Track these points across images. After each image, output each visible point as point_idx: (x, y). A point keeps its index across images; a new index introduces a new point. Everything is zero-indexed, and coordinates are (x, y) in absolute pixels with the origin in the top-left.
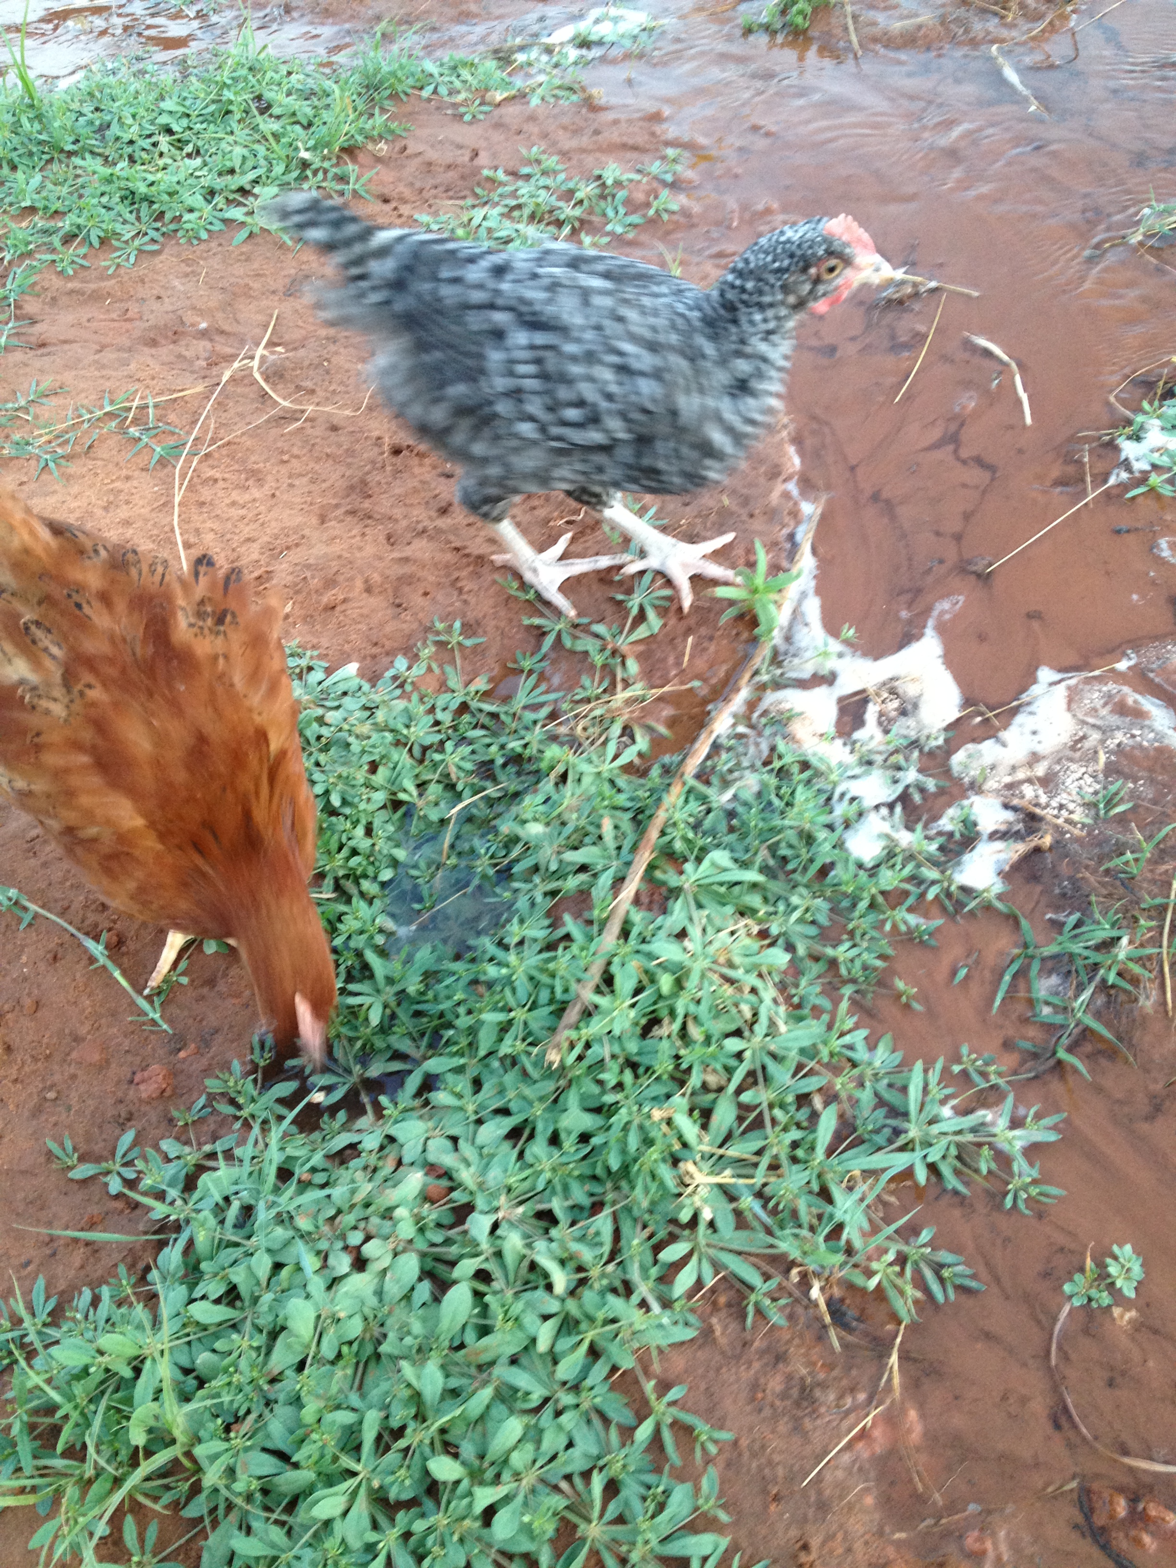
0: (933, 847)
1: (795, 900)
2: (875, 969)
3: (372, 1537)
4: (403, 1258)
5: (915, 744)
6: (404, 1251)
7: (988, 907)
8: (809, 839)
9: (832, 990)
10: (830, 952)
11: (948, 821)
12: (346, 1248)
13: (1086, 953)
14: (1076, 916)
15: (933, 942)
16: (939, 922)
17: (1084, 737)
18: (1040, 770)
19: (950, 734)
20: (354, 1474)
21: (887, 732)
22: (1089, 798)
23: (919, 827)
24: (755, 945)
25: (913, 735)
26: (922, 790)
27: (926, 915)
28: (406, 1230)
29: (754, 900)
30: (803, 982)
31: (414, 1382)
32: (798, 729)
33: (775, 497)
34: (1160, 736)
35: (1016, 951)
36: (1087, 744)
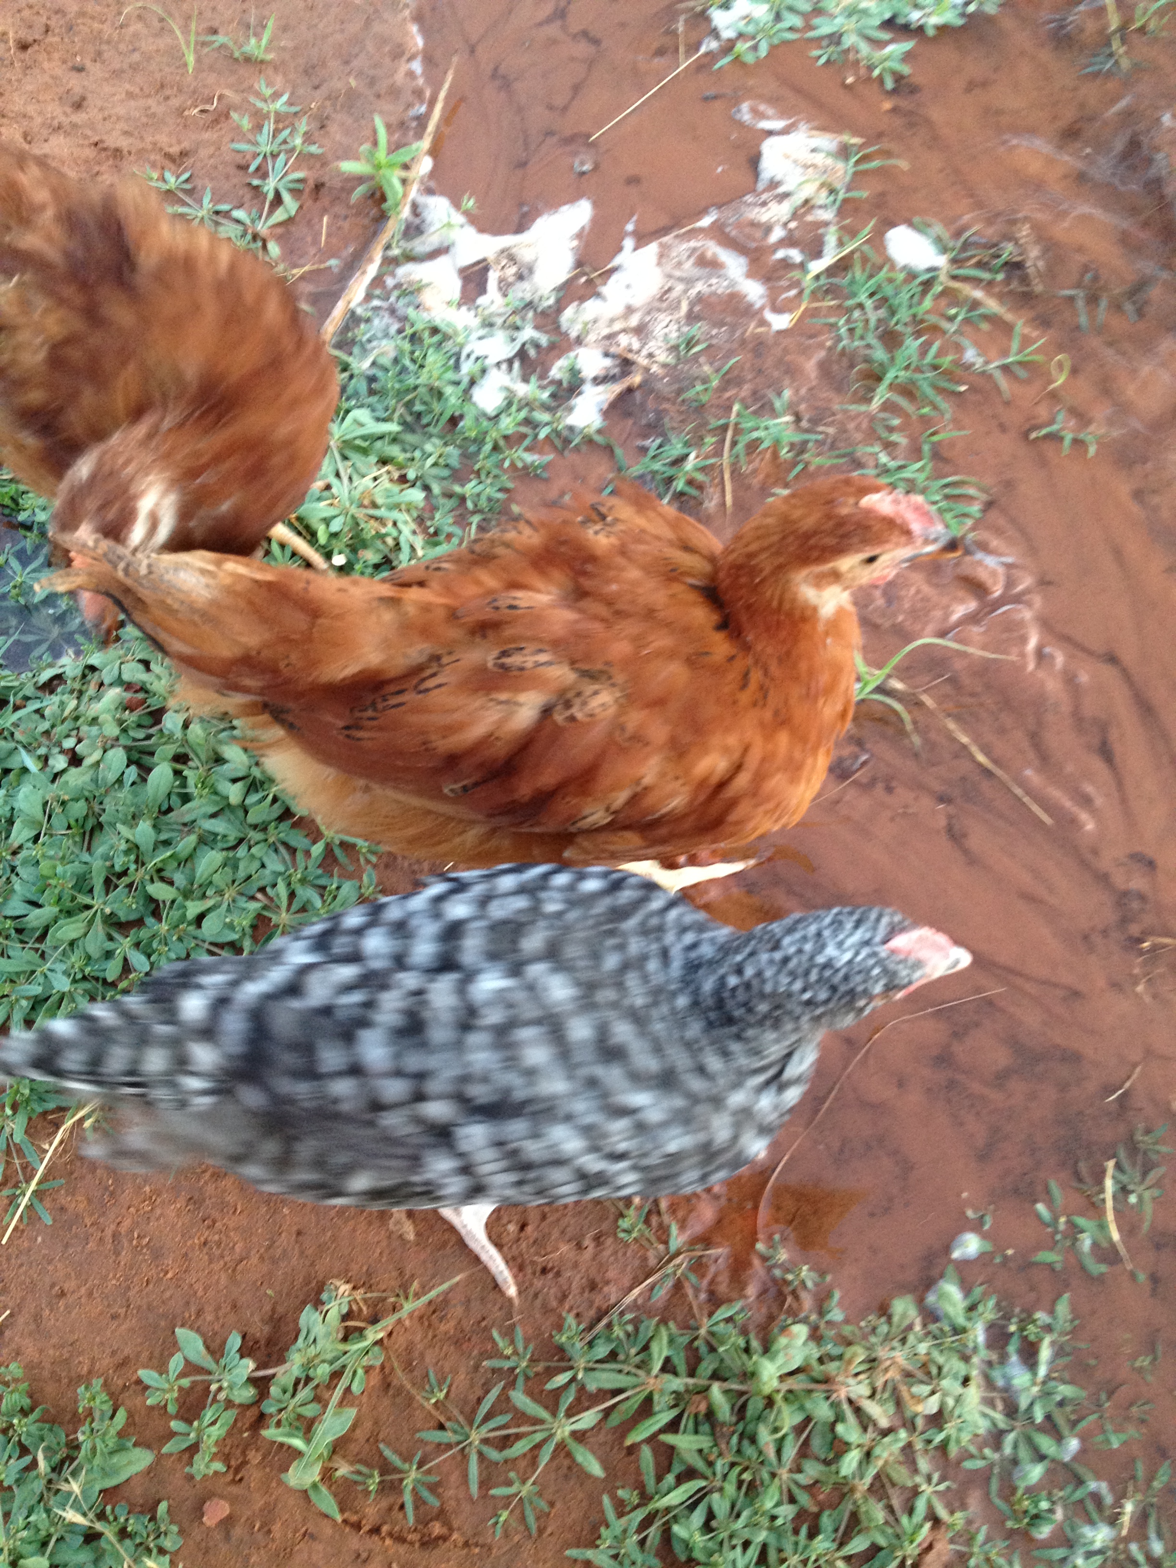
0: (545, 395)
1: (429, 448)
2: (498, 500)
3: (109, 946)
4: (110, 753)
5: (529, 305)
6: (112, 746)
7: (589, 441)
8: (439, 395)
9: (462, 520)
10: (457, 489)
11: (558, 370)
12: (62, 752)
13: (664, 469)
14: (658, 441)
15: (545, 475)
16: (550, 457)
17: (670, 290)
18: (634, 321)
19: (561, 294)
20: (88, 907)
21: (505, 295)
22: (673, 343)
23: (533, 379)
24: (396, 488)
25: (528, 297)
26: (537, 346)
27: (541, 452)
28: (113, 730)
29: (395, 451)
30: (438, 516)
31: (131, 838)
32: (427, 297)
33: (399, 77)
34: (733, 284)
35: (611, 476)
36: (674, 294)
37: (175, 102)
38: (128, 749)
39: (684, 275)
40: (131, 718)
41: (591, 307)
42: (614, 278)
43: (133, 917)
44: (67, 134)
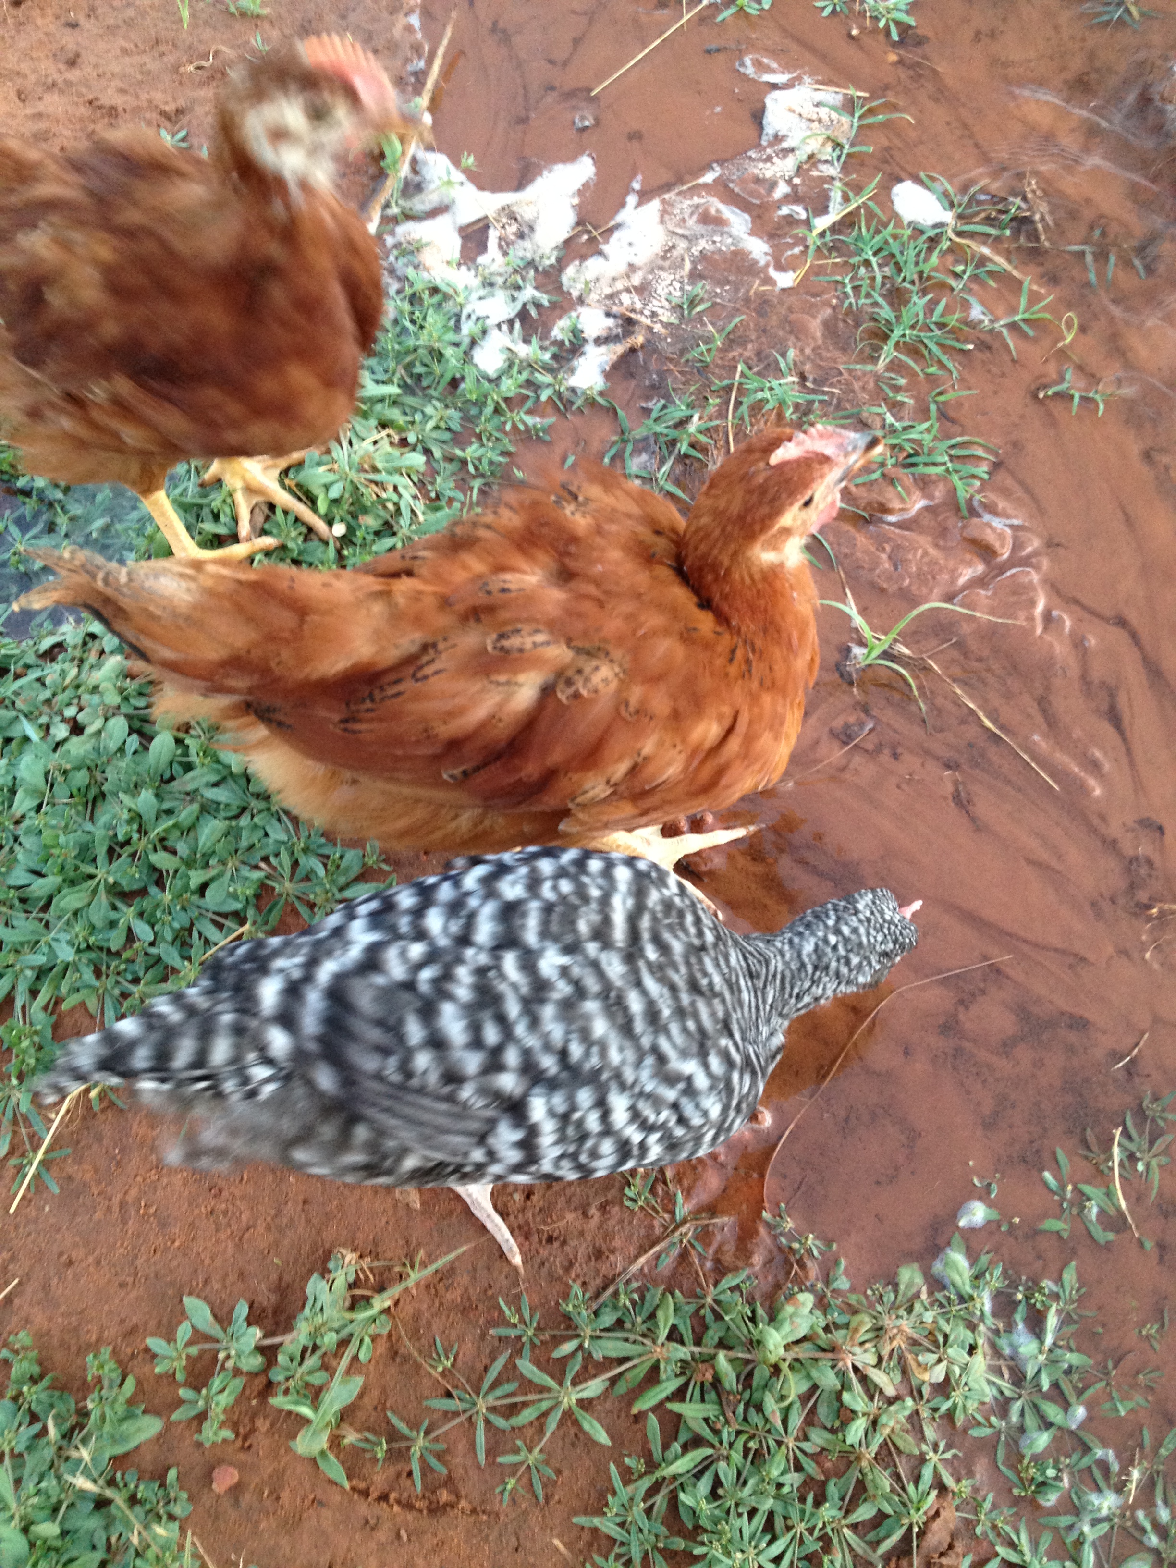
0: (547, 356)
1: (429, 410)
2: (500, 464)
3: (113, 915)
4: (112, 722)
5: (531, 264)
7: (592, 403)
8: (439, 356)
9: (463, 485)
10: (458, 452)
11: (559, 330)
12: (64, 720)
13: (665, 431)
14: (663, 402)
15: (547, 438)
16: (551, 420)
17: (674, 247)
18: (636, 280)
19: (563, 253)
20: (91, 877)
21: (505, 254)
22: (675, 301)
23: (534, 340)
24: (396, 452)
25: (529, 256)
26: (538, 305)
27: (543, 416)
28: (113, 699)
29: (395, 414)
30: (439, 480)
31: (133, 807)
32: (427, 257)
34: (736, 240)
35: (615, 438)
36: (675, 253)
37: (170, 59)
38: (129, 717)
39: (687, 233)
40: (131, 686)
41: (594, 266)
42: (617, 235)
43: (135, 887)
44: (61, 92)
